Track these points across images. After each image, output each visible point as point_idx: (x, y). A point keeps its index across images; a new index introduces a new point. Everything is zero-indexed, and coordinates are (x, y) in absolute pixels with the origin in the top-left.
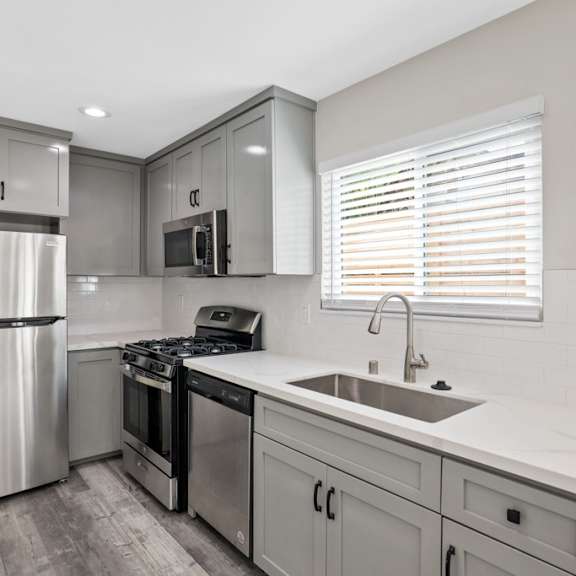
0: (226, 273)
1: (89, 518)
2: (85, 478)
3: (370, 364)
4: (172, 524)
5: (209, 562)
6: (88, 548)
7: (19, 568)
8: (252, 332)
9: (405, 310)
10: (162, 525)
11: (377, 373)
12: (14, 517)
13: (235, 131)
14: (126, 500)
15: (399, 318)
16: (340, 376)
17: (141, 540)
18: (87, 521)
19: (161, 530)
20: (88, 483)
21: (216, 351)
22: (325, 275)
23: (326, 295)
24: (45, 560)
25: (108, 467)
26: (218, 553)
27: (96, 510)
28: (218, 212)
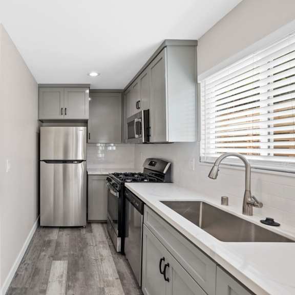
0: (149, 141)
1: (87, 244)
2: (93, 228)
3: (222, 198)
4: (117, 258)
5: (125, 281)
6: (82, 255)
7: (58, 253)
8: (165, 172)
9: (244, 165)
10: (113, 257)
11: (227, 205)
12: (64, 235)
13: (152, 68)
14: (103, 242)
15: (241, 170)
16: (204, 203)
17: (102, 260)
18: (86, 245)
19: (111, 259)
20: (93, 230)
21: (146, 181)
22: (202, 142)
23: (203, 153)
24: (67, 253)
25: (103, 226)
26: (131, 279)
27: (91, 242)
28: (144, 111)
